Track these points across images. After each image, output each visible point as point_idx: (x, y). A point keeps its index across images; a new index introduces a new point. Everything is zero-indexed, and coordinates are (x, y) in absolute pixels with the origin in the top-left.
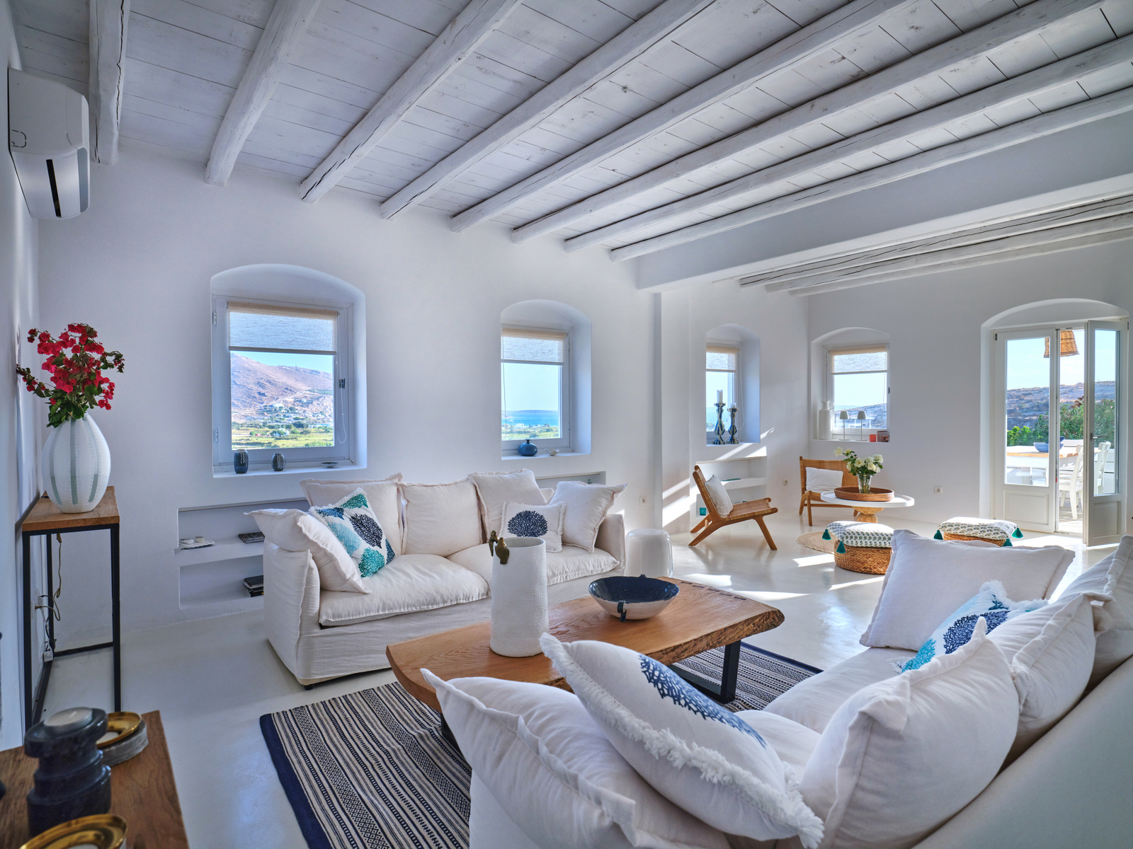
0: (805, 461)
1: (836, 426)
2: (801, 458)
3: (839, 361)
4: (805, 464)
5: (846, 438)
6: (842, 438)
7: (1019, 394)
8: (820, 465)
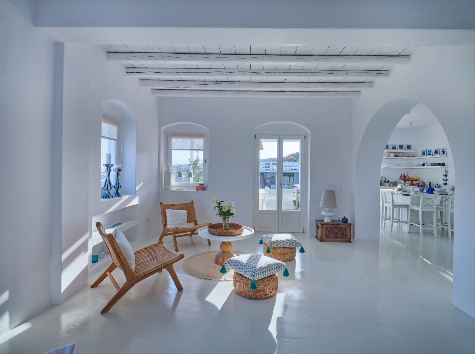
0: (164, 205)
1: (174, 182)
2: (161, 203)
3: (175, 142)
4: (164, 207)
5: (181, 188)
6: (178, 188)
8: (172, 206)
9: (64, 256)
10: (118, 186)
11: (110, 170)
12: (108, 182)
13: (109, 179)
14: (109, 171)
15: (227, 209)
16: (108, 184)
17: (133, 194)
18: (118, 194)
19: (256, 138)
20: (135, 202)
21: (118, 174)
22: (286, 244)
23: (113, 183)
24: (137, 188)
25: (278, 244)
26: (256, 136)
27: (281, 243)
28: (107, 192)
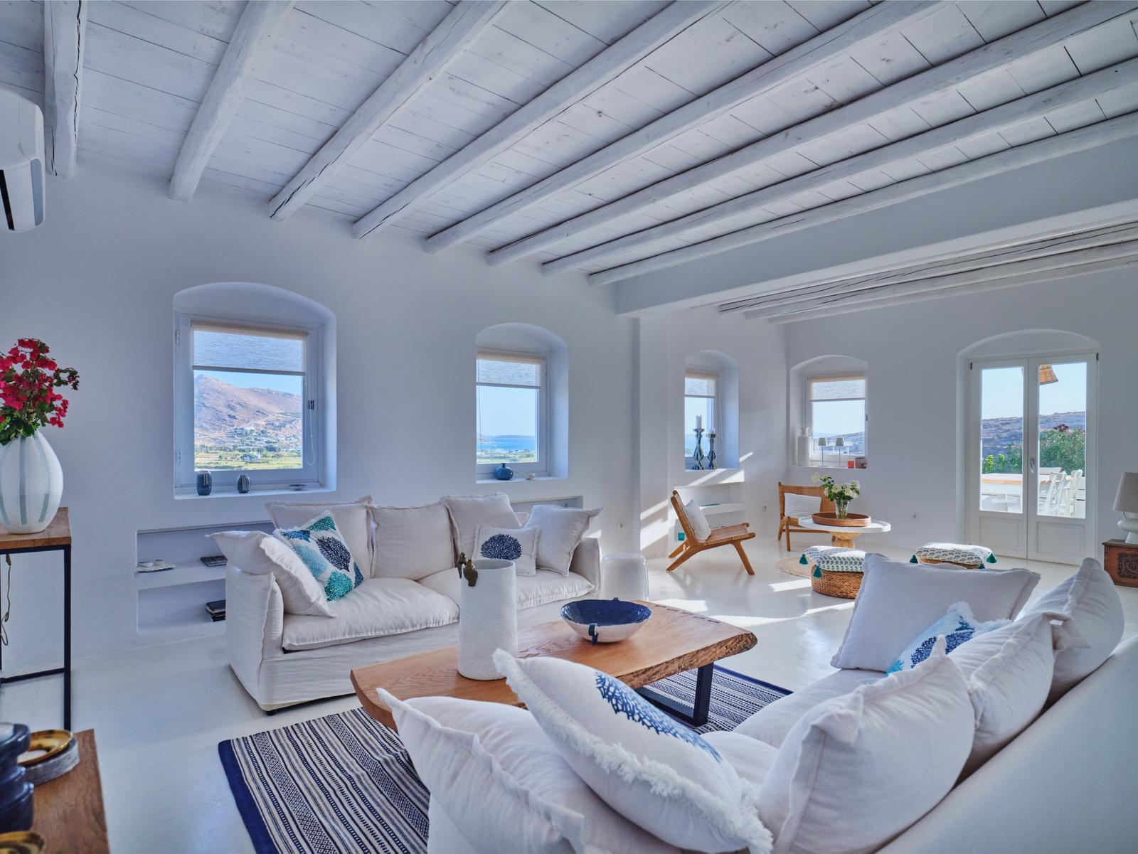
0: (783, 486)
1: (814, 452)
2: (780, 484)
3: (818, 388)
4: (783, 489)
5: (825, 464)
6: (820, 464)
7: (998, 423)
8: (799, 490)
9: (643, 515)
10: (712, 455)
11: (701, 436)
12: (697, 451)
13: (700, 447)
14: (699, 437)
15: (840, 490)
16: (699, 452)
17: (736, 467)
18: (711, 466)
19: (971, 368)
20: (739, 477)
21: (712, 441)
22: (949, 556)
23: (706, 451)
24: (742, 459)
25: (933, 554)
26: (971, 364)
27: (940, 552)
28: (697, 462)
